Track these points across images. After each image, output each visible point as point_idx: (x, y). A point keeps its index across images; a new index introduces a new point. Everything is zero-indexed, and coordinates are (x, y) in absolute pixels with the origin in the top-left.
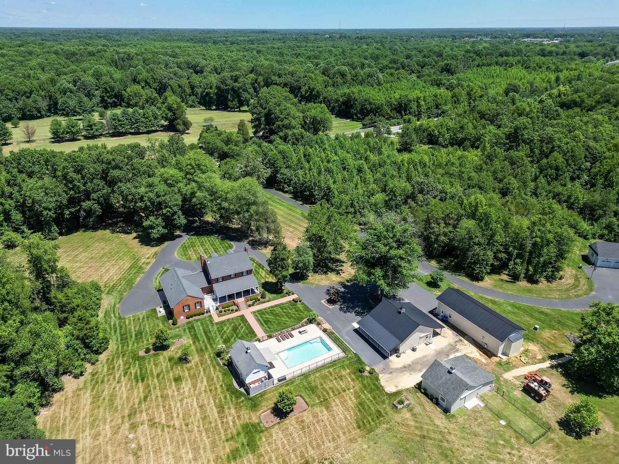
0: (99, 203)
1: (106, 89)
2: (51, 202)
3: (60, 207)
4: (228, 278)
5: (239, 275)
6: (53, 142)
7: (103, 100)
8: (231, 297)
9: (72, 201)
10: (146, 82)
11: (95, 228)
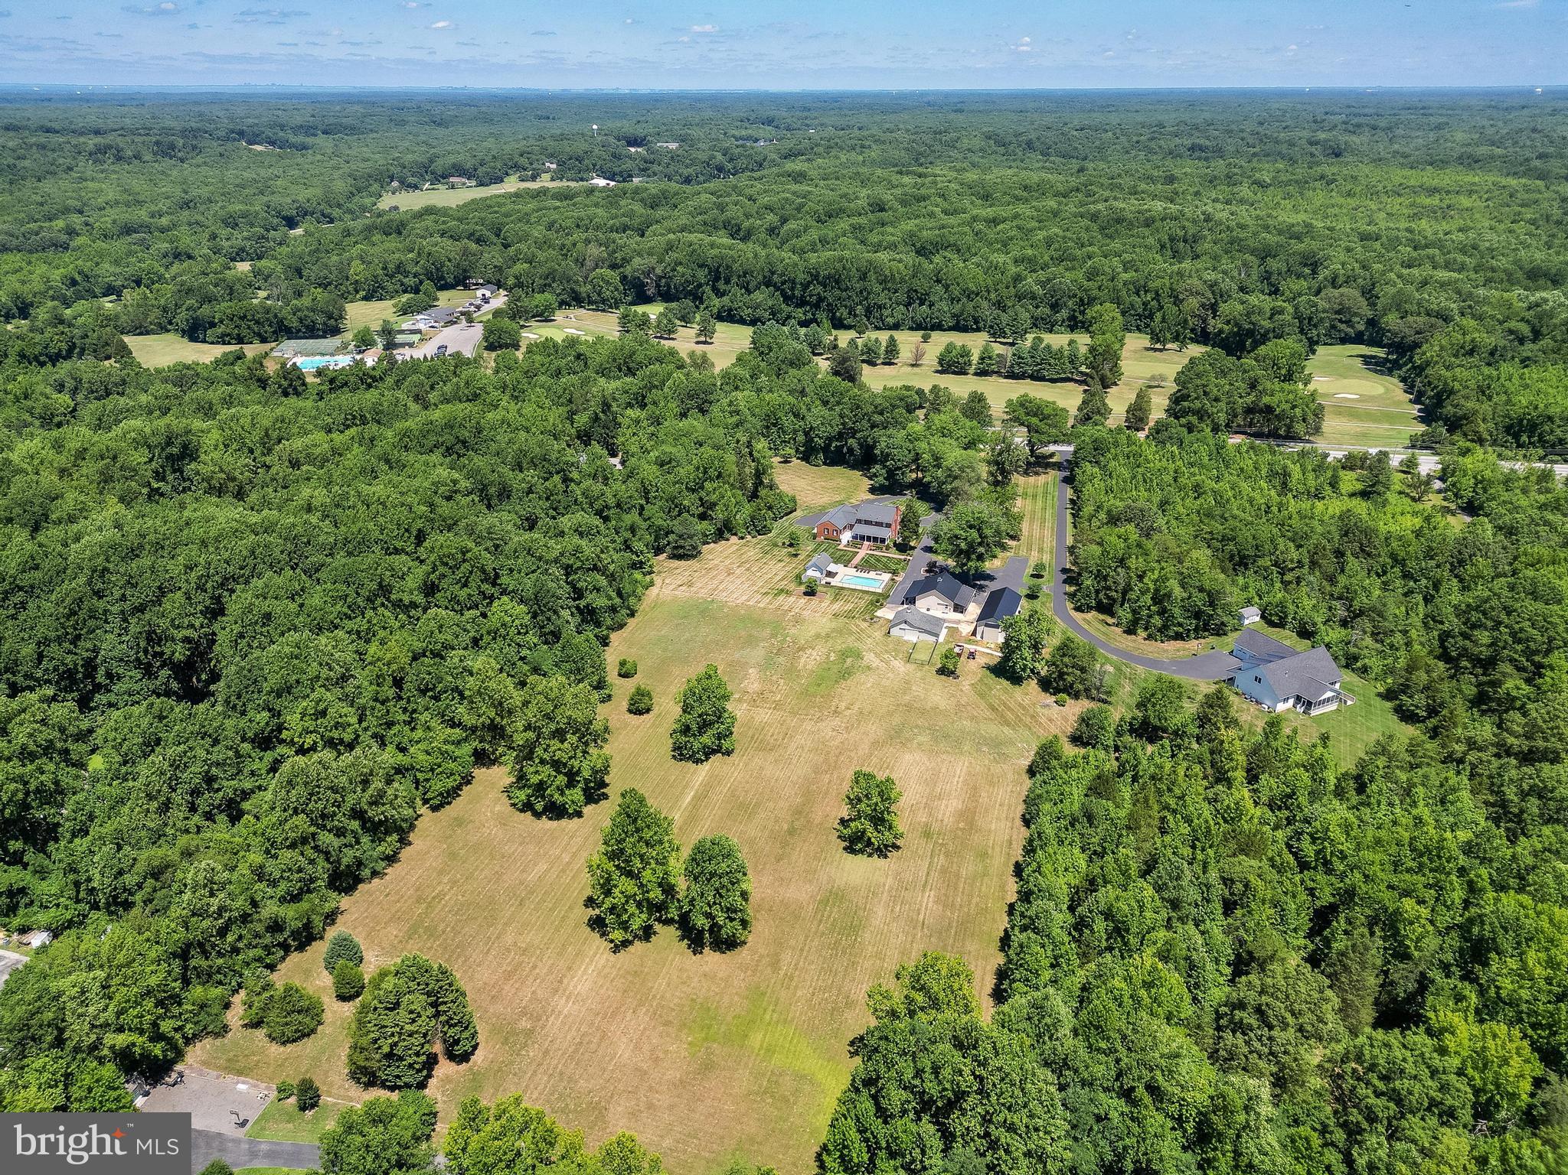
0: (860, 444)
1: (1081, 300)
2: (825, 431)
3: (830, 439)
4: (867, 522)
5: (879, 524)
6: (937, 372)
7: (1073, 318)
8: (862, 538)
9: (840, 436)
10: (1157, 294)
11: (853, 467)
